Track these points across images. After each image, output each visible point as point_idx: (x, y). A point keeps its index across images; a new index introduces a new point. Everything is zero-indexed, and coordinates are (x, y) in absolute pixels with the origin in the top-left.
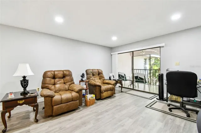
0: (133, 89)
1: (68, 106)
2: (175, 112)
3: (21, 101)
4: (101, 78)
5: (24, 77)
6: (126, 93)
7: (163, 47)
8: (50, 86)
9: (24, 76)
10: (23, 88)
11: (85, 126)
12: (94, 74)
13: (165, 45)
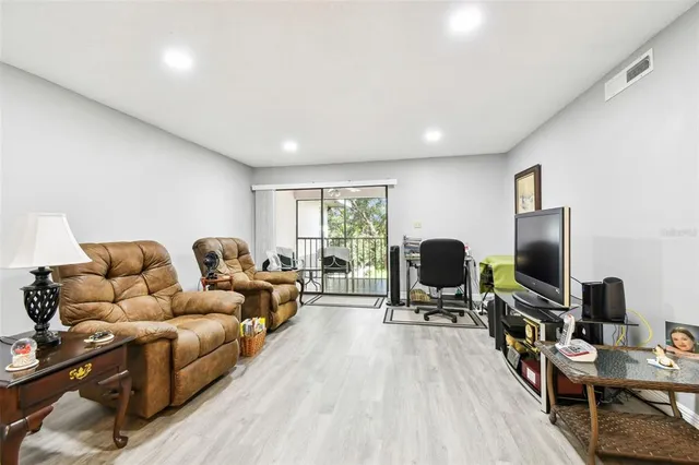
0: (322, 294)
1: (215, 363)
2: (434, 319)
3: (81, 369)
4: (246, 266)
5: (41, 273)
6: (312, 304)
7: (392, 186)
8: (107, 307)
9: (42, 269)
10: (35, 320)
11: (308, 392)
12: (227, 253)
13: (398, 181)
